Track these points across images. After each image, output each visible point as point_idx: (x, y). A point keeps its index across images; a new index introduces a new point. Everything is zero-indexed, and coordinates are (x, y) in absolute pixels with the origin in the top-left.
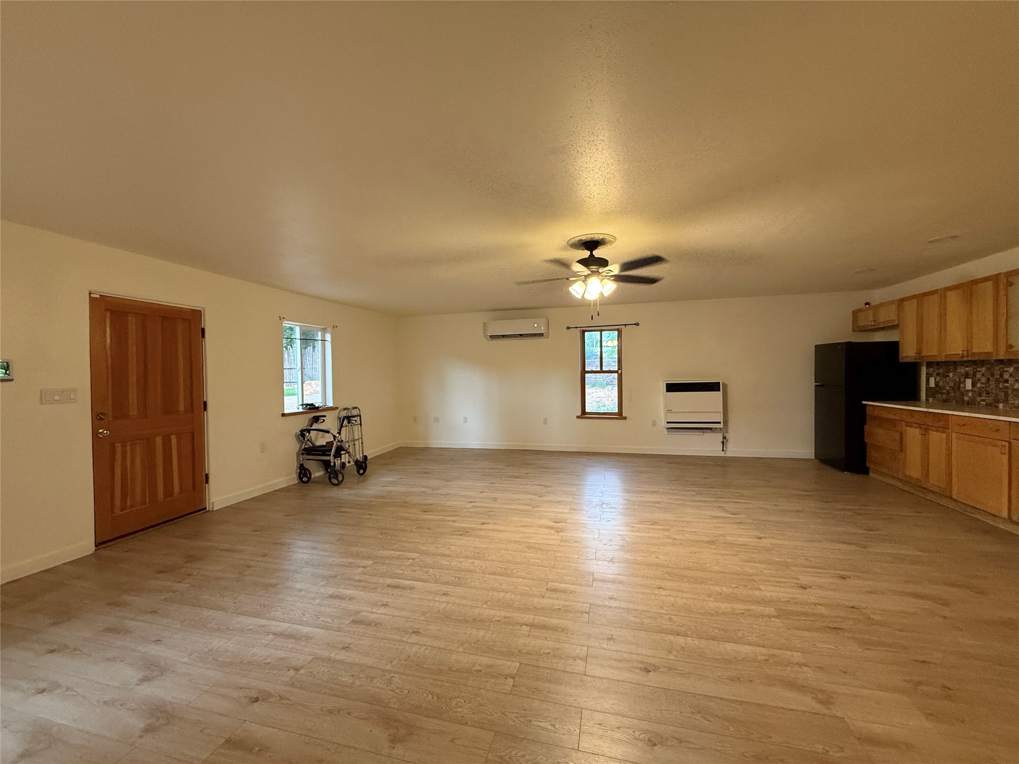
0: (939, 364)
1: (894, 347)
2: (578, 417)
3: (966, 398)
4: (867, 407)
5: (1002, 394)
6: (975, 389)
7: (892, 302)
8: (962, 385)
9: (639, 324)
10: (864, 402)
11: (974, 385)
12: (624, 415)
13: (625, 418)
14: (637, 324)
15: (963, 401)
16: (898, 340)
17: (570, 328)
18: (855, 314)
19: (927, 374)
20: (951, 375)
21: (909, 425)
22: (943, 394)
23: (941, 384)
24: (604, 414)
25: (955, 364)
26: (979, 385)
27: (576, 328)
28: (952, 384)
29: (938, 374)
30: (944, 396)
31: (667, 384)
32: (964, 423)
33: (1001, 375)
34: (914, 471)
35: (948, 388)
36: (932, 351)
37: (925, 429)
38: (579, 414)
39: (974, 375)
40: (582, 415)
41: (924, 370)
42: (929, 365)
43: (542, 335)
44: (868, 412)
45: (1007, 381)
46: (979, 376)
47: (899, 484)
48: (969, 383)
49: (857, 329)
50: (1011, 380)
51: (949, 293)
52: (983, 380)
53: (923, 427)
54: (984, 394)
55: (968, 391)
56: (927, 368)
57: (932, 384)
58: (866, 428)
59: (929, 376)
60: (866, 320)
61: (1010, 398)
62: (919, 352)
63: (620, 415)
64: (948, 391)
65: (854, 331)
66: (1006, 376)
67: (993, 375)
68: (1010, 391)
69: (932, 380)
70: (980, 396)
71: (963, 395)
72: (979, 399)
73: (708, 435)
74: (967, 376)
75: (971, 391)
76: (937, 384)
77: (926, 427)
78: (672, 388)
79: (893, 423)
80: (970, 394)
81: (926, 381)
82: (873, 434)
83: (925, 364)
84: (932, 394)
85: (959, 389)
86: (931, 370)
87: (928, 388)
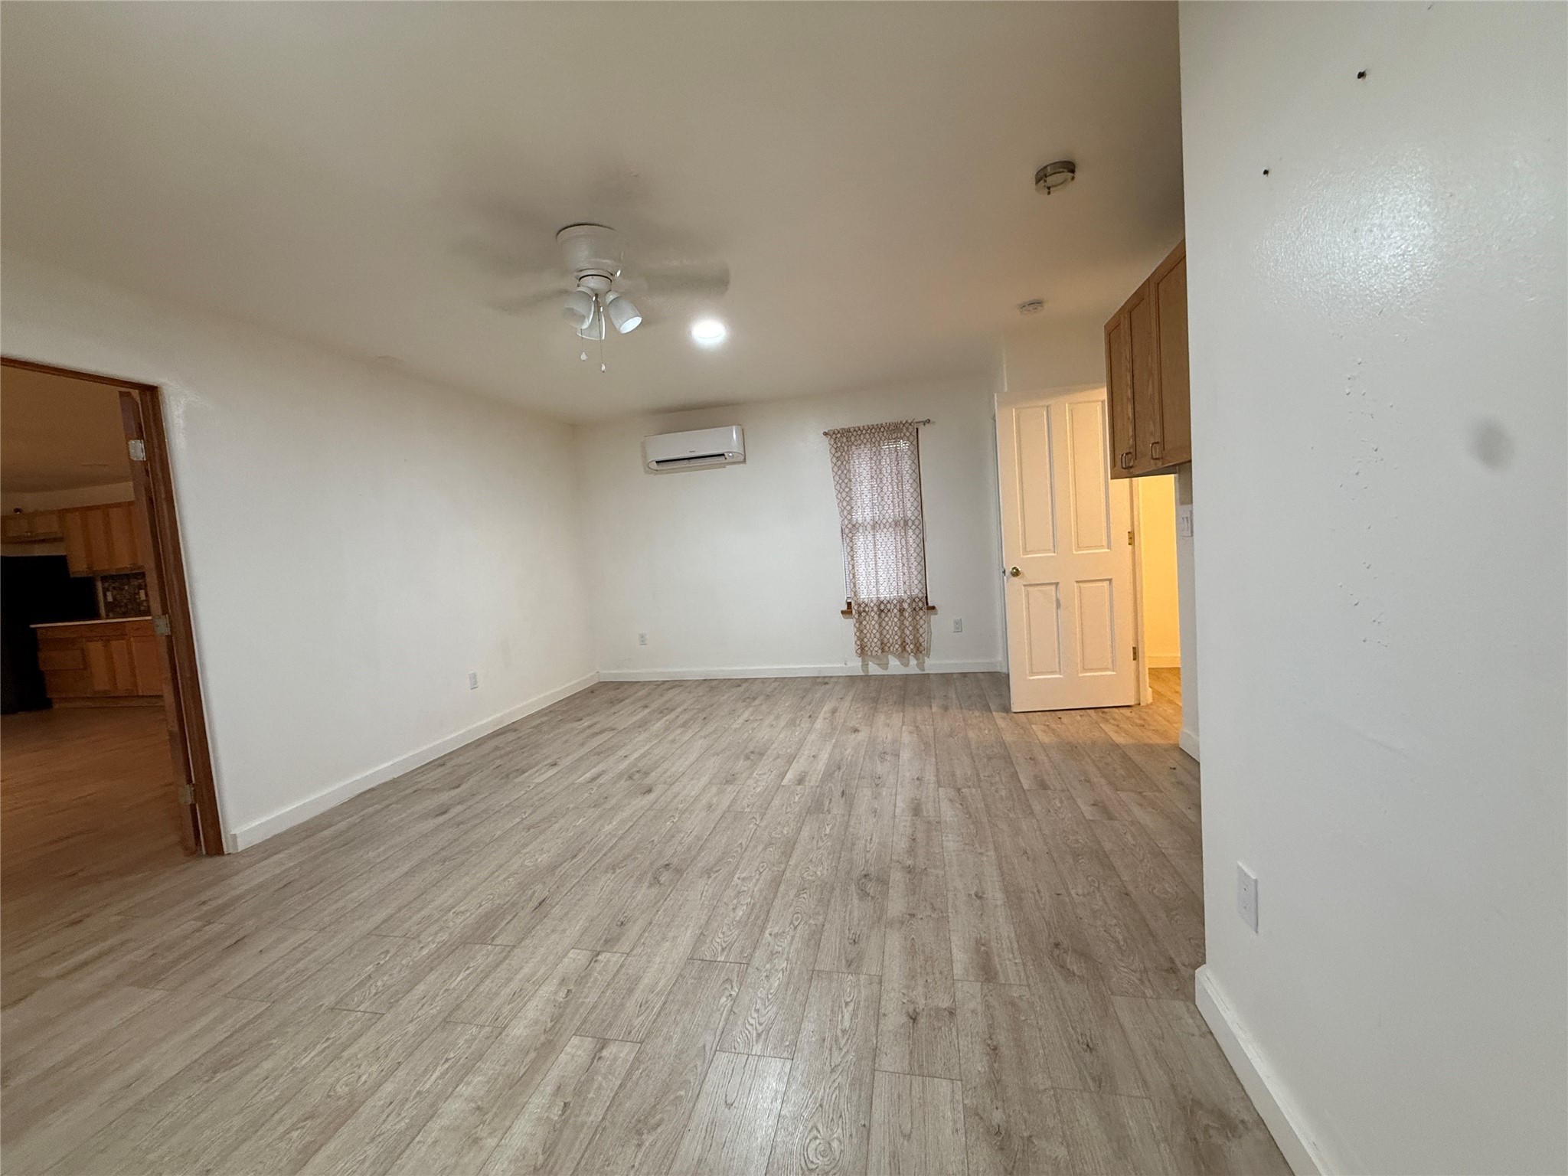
0: (112, 577)
1: (61, 562)
3: (143, 608)
4: (36, 630)
7: (52, 512)
8: (138, 597)
10: (32, 626)
15: (140, 611)
16: (64, 554)
19: (103, 588)
20: (126, 588)
21: (90, 640)
22: (122, 607)
23: (118, 596)
25: (128, 577)
28: (128, 597)
29: (114, 588)
30: (123, 609)
34: (101, 683)
35: (125, 601)
36: (103, 566)
37: (107, 641)
41: (99, 586)
42: (104, 579)
44: (39, 636)
47: (89, 704)
48: (143, 595)
49: (10, 541)
51: (111, 511)
53: (104, 638)
56: (103, 584)
57: (110, 598)
58: (42, 655)
59: (105, 590)
60: (23, 529)
62: (90, 568)
69: (109, 594)
76: (115, 599)
77: (107, 638)
79: (73, 642)
81: (104, 596)
82: (50, 659)
83: (99, 578)
84: (111, 608)
85: (135, 600)
86: (106, 585)
87: (107, 604)
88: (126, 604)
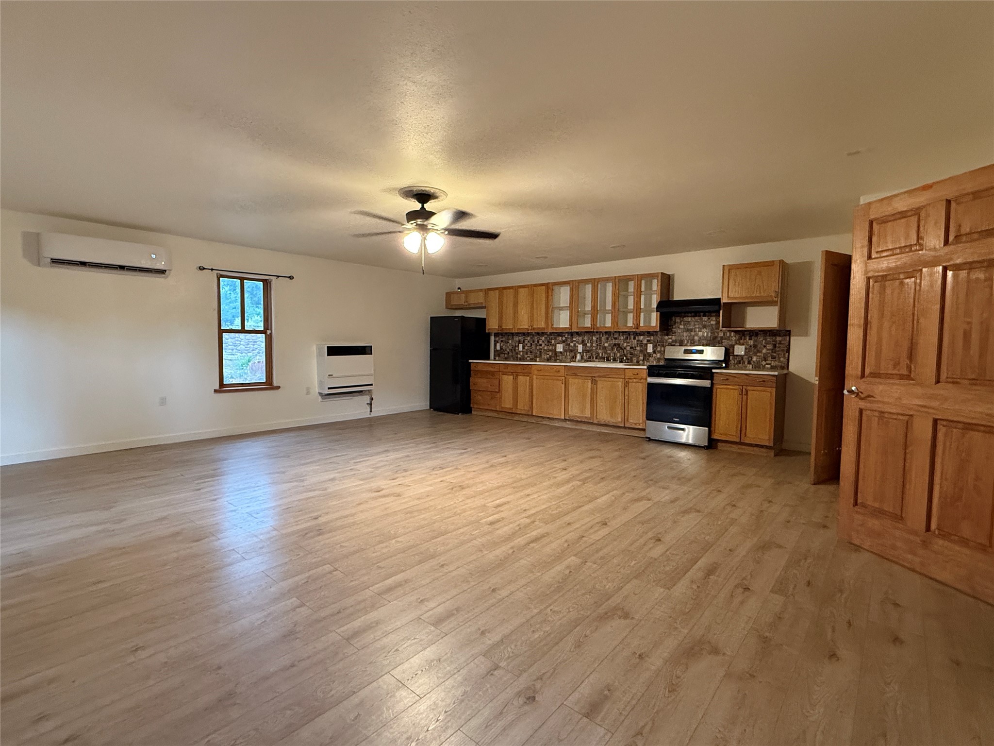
0: (504, 334)
1: (482, 322)
2: (215, 391)
3: (519, 356)
4: (472, 364)
5: (539, 352)
6: (524, 350)
7: (481, 290)
8: (517, 348)
9: (293, 278)
10: (470, 361)
11: (523, 348)
12: (275, 384)
13: (278, 388)
14: (291, 278)
15: (517, 358)
16: (485, 317)
17: (204, 269)
18: (449, 295)
19: (495, 341)
20: (510, 341)
21: (504, 374)
22: (504, 354)
23: (504, 347)
24: (249, 384)
25: (512, 334)
26: (526, 348)
27: (212, 270)
28: (511, 348)
29: (502, 341)
30: (506, 356)
31: (328, 347)
32: (540, 369)
33: (538, 342)
34: (507, 403)
35: (508, 350)
37: (516, 375)
38: (217, 387)
39: (524, 342)
40: (220, 388)
41: (492, 338)
42: (496, 335)
43: (163, 272)
44: (472, 367)
45: (541, 345)
46: (526, 342)
47: (495, 415)
48: (521, 348)
49: (449, 306)
50: (543, 344)
51: (521, 290)
52: (529, 344)
54: (529, 353)
55: (520, 351)
56: (495, 337)
57: (498, 348)
58: (472, 379)
59: (496, 342)
60: (461, 300)
61: (542, 355)
62: (500, 326)
63: (269, 384)
64: (508, 352)
65: (446, 308)
66: (541, 342)
67: (534, 342)
68: (542, 351)
69: (498, 345)
70: (527, 354)
71: (517, 354)
72: (526, 356)
73: (358, 399)
74: (519, 342)
75: (522, 351)
76: (501, 348)
77: (511, 373)
78: (333, 351)
79: (493, 374)
80: (521, 354)
81: (494, 345)
82: (478, 383)
83: (493, 334)
84: (498, 354)
85: (515, 350)
86: (497, 339)
87: (496, 351)
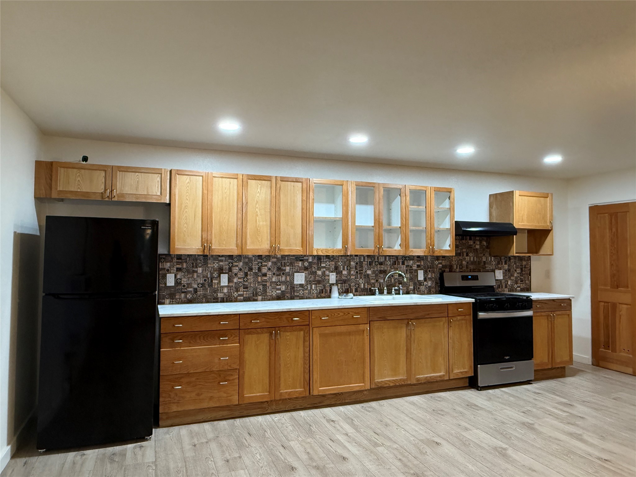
3: (220, 295)
5: (261, 287)
6: (231, 284)
11: (230, 280)
19: (161, 270)
20: (200, 270)
22: (186, 293)
23: (184, 281)
26: (235, 280)
28: (201, 281)
29: (179, 270)
34: (257, 386)
57: (170, 282)
66: (264, 270)
68: (268, 284)
70: (237, 291)
71: (216, 291)
72: (235, 294)
74: (221, 271)
75: (227, 287)
76: (178, 282)
80: (225, 290)
85: (211, 285)
86: (168, 265)
88: (196, 291)
